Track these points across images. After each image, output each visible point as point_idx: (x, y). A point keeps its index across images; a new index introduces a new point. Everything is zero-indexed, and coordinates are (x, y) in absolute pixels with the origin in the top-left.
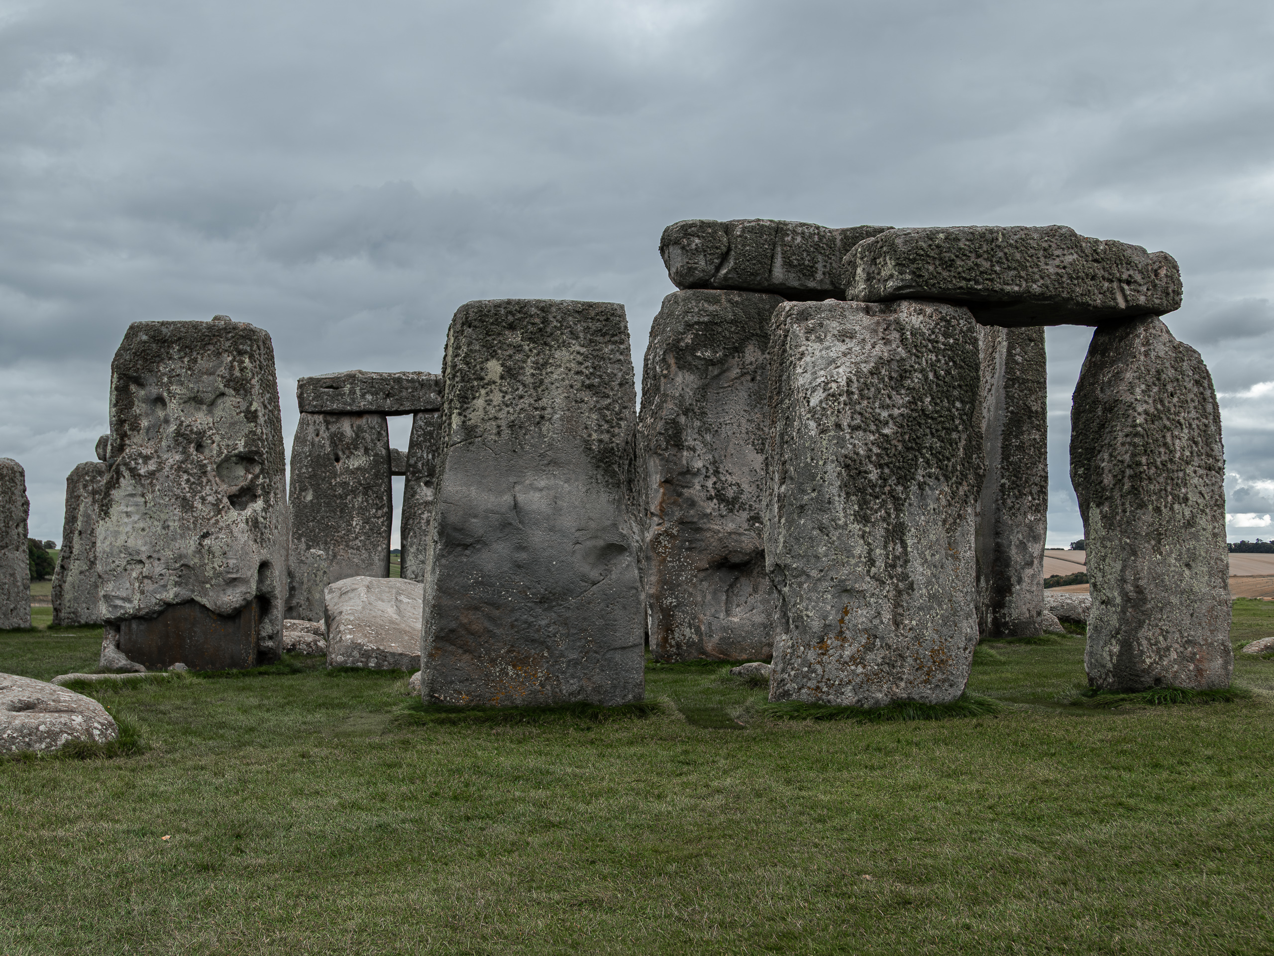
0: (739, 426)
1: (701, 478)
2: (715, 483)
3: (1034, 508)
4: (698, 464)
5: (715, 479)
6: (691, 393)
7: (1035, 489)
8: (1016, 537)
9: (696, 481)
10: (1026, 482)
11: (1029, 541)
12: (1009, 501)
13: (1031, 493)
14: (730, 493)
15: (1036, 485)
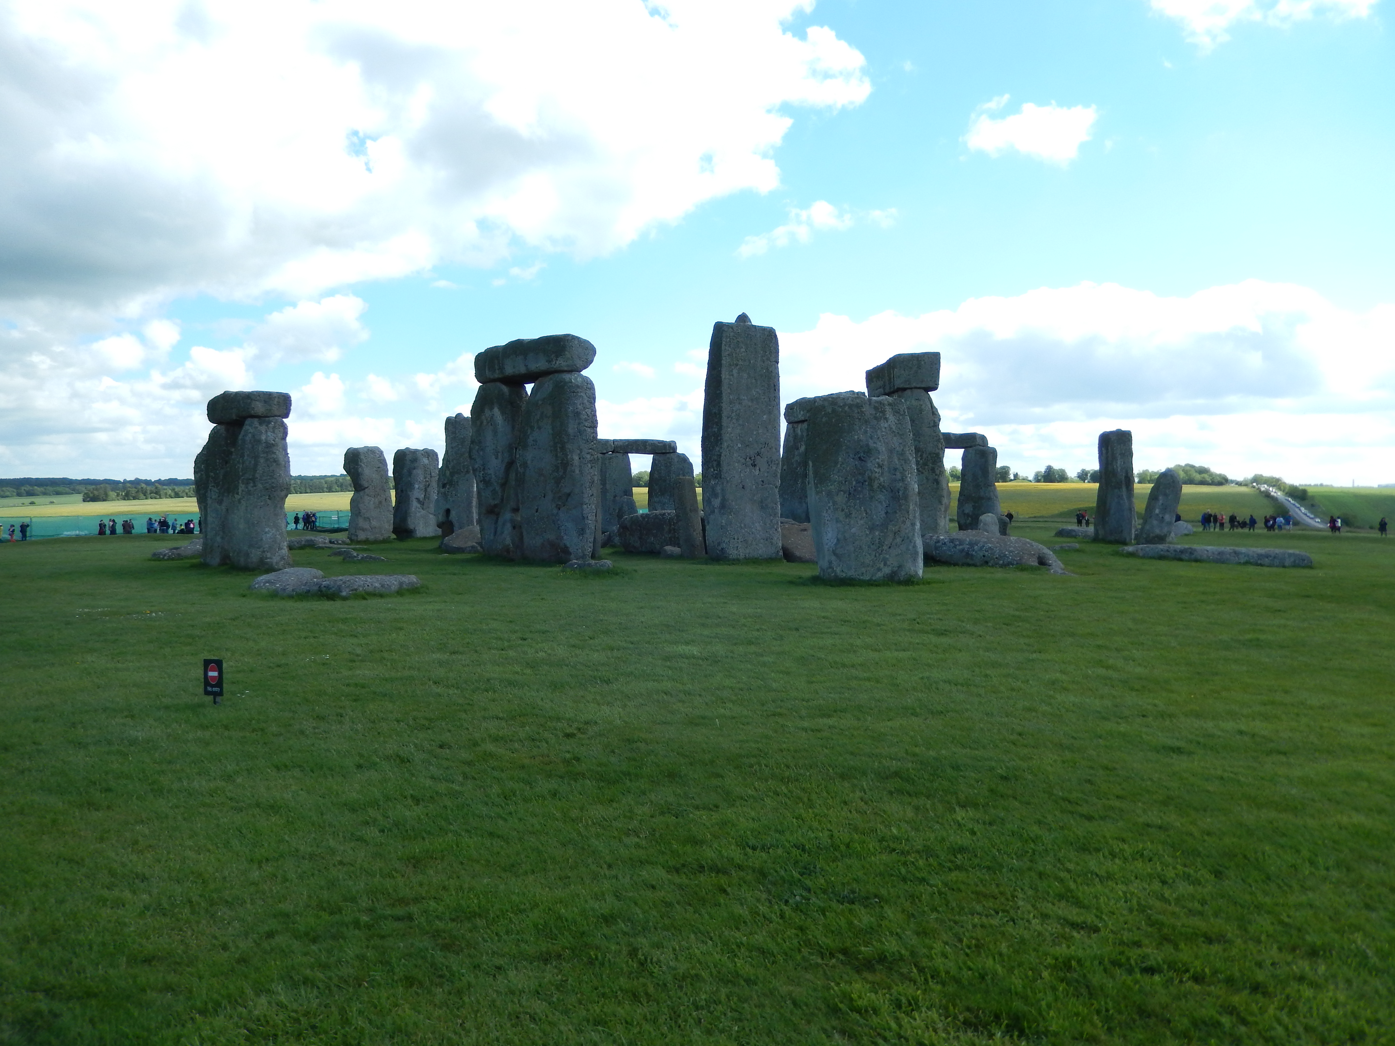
3: (714, 476)
8: (706, 496)
13: (713, 467)
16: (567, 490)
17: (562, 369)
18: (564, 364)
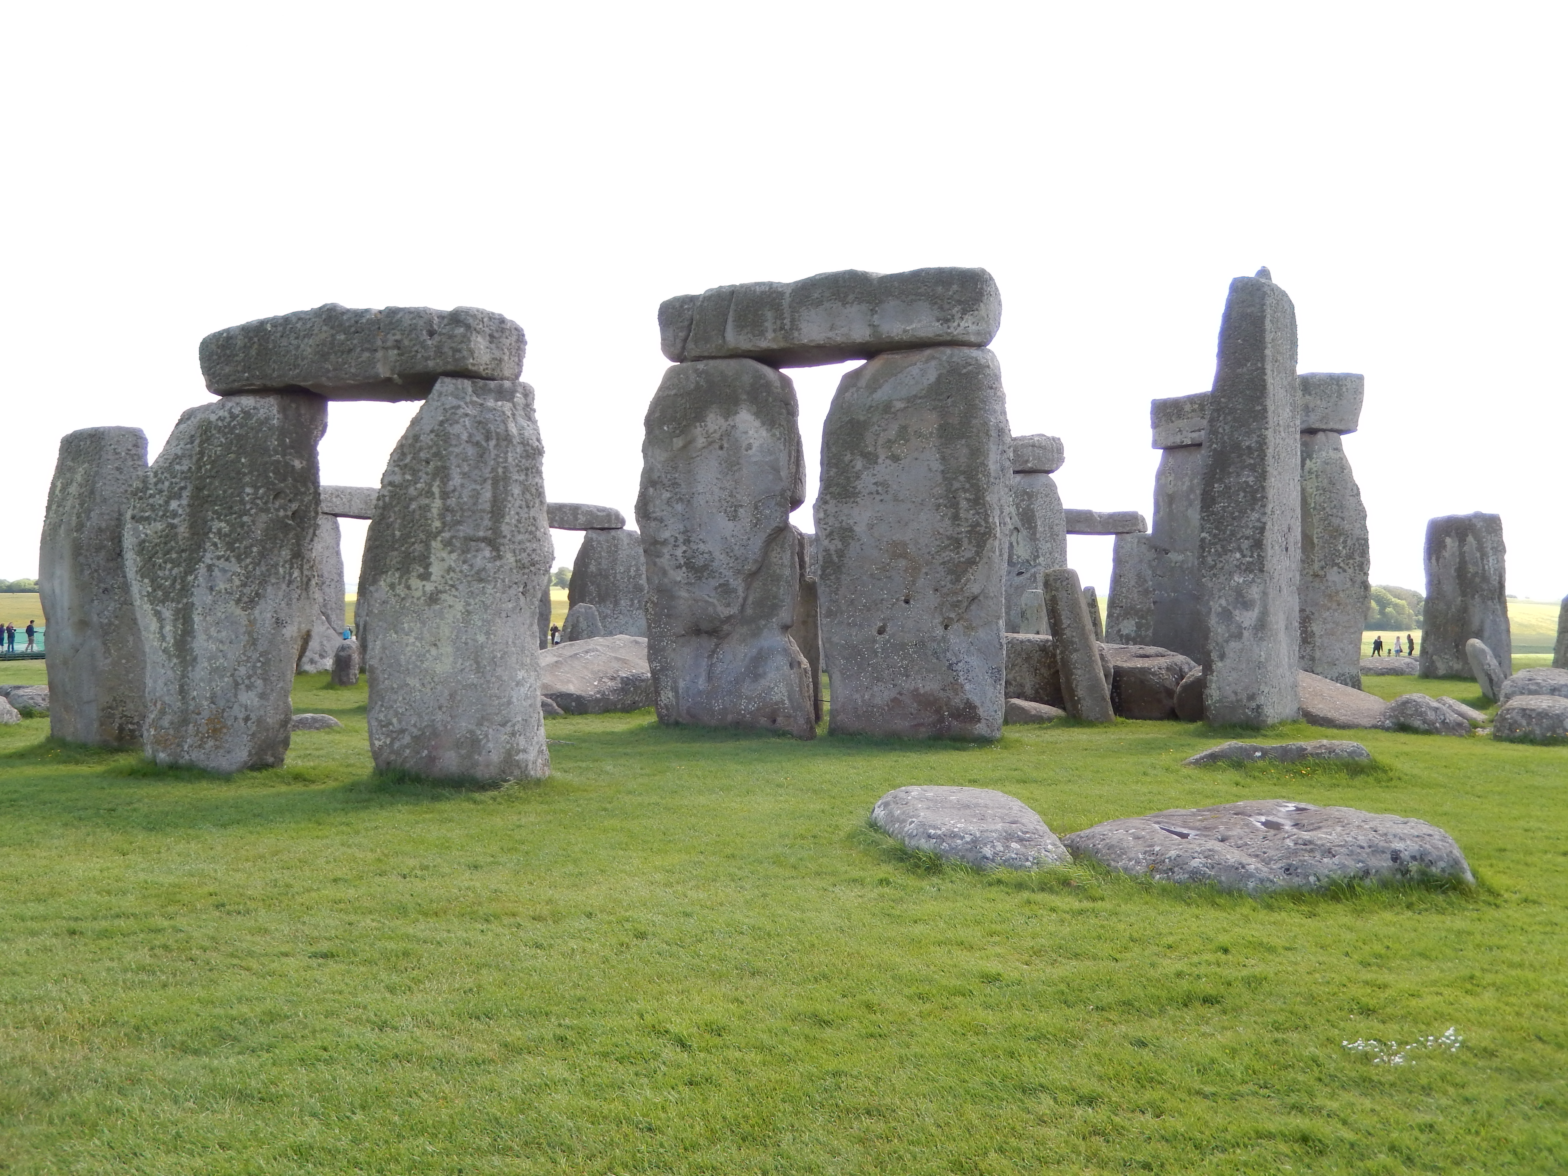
0: (712, 494)
1: (670, 547)
2: (685, 552)
3: (1243, 567)
4: (666, 534)
5: (684, 548)
6: (659, 466)
7: (1245, 544)
8: (1217, 604)
9: (665, 551)
10: (1233, 534)
11: (1235, 608)
12: (1209, 560)
13: (1240, 550)
14: (700, 561)
15: (1247, 538)
16: (975, 589)
17: (966, 338)
18: (973, 328)
